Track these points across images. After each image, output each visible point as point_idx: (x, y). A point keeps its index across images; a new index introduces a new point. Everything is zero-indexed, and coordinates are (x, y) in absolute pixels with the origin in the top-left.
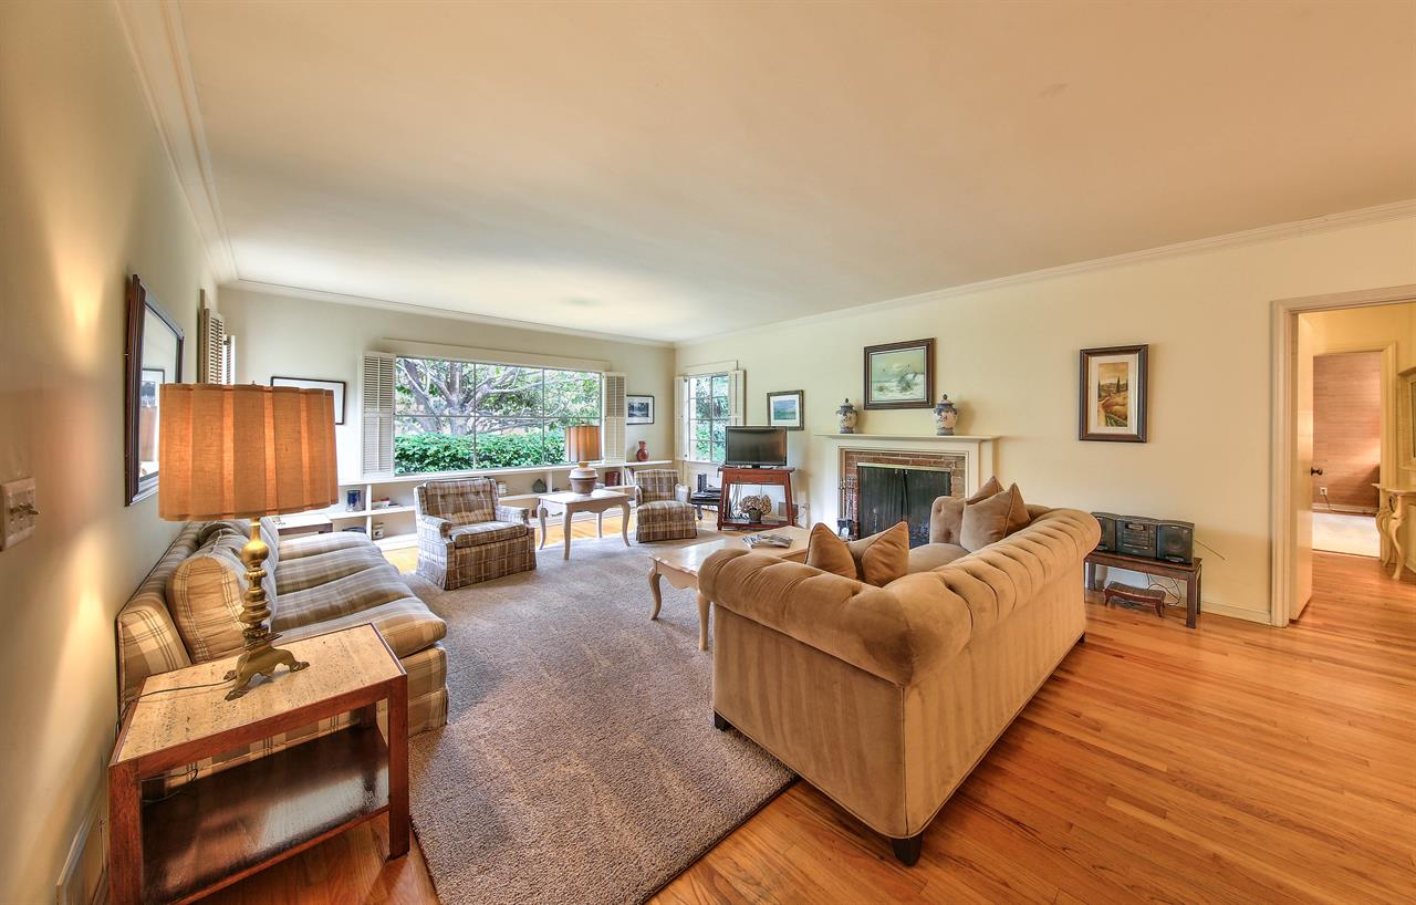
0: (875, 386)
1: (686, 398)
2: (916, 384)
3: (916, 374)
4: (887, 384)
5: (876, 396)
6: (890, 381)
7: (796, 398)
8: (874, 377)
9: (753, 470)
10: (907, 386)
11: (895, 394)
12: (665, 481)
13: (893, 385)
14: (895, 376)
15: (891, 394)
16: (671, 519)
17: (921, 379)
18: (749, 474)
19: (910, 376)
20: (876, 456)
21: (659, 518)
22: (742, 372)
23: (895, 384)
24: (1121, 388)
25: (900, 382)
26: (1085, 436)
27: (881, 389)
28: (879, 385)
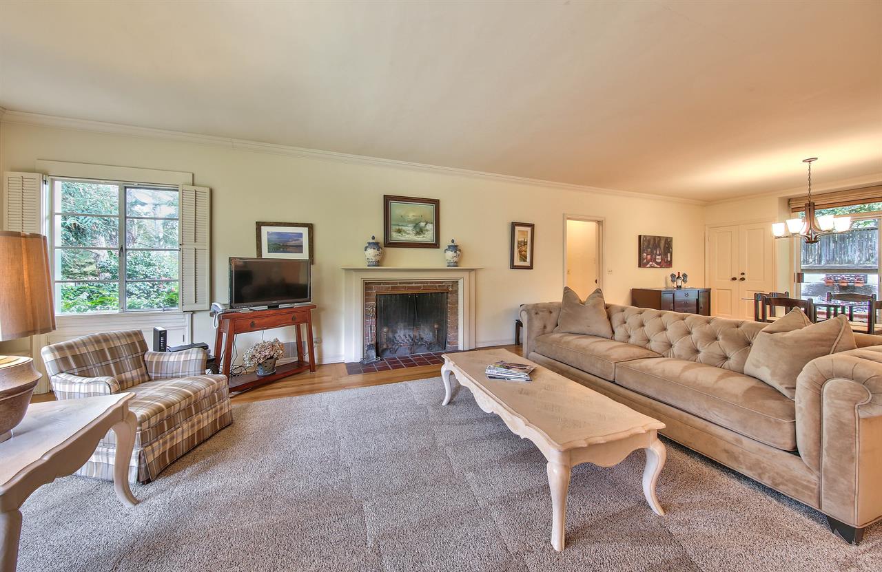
0: (393, 228)
1: (45, 212)
2: (427, 230)
3: (427, 223)
4: (404, 228)
5: (395, 237)
6: (406, 226)
7: (305, 231)
8: (393, 222)
9: (272, 312)
10: (420, 231)
11: (411, 237)
12: (124, 353)
13: (410, 228)
14: (411, 222)
15: (407, 236)
16: (199, 410)
17: (430, 227)
18: (267, 316)
19: (423, 224)
20: (394, 285)
21: (180, 417)
22: (207, 191)
23: (411, 228)
24: (525, 244)
25: (415, 227)
26: (513, 267)
27: (399, 231)
28: (397, 227)
